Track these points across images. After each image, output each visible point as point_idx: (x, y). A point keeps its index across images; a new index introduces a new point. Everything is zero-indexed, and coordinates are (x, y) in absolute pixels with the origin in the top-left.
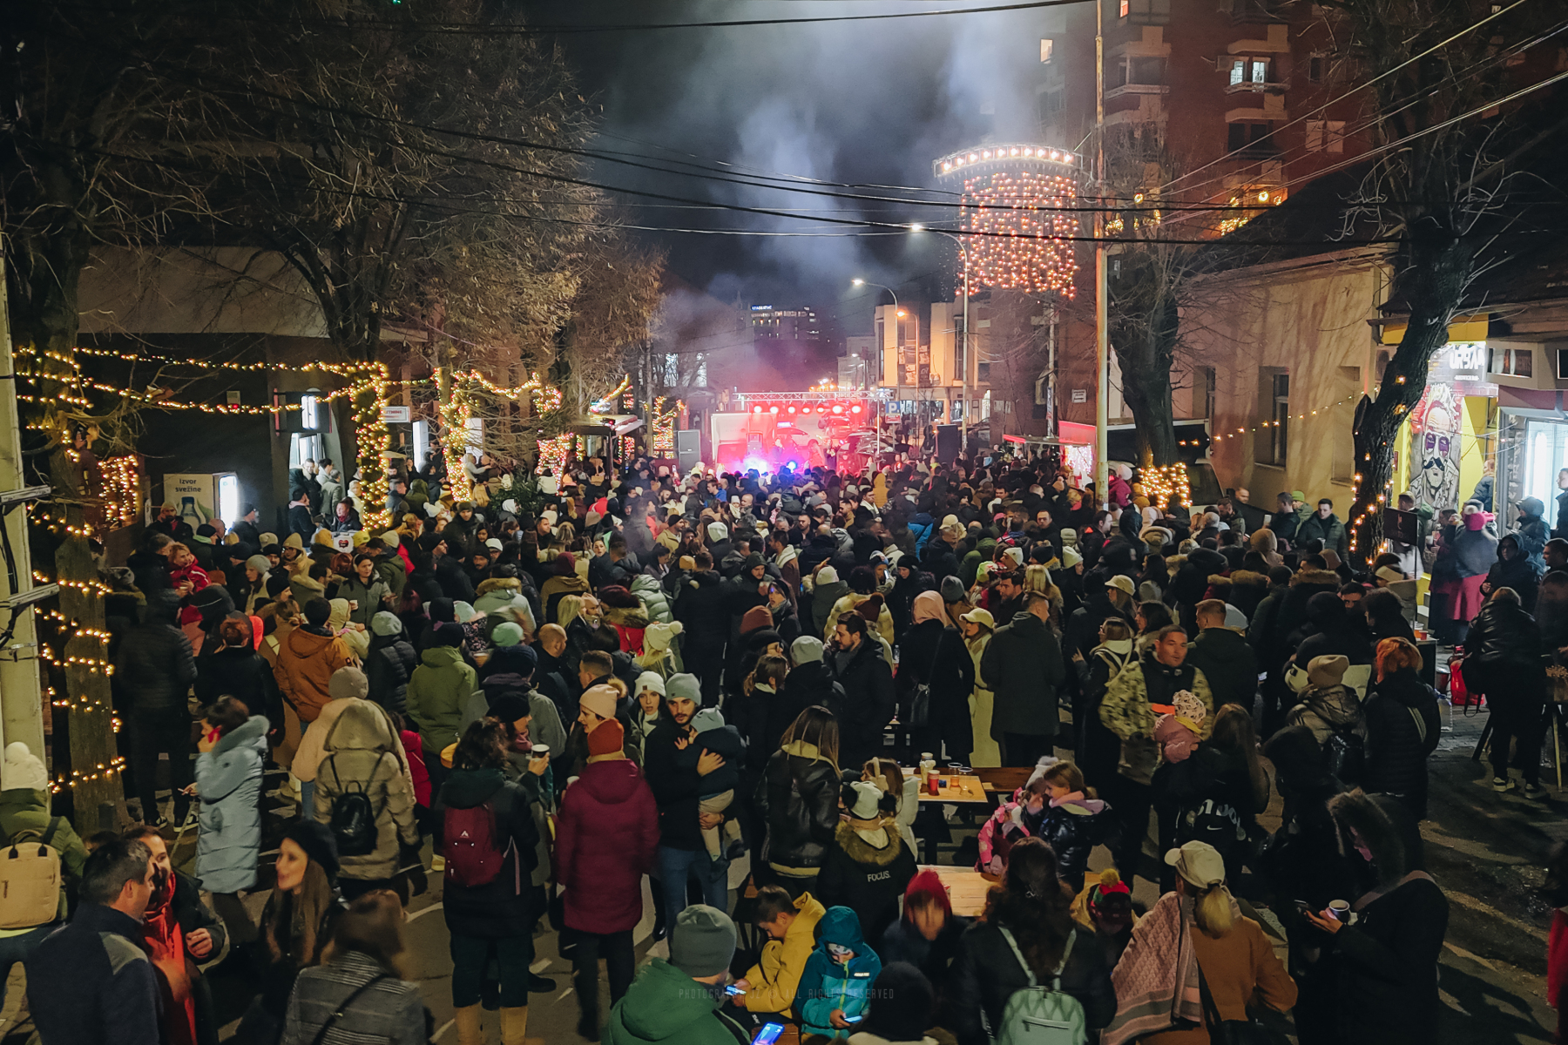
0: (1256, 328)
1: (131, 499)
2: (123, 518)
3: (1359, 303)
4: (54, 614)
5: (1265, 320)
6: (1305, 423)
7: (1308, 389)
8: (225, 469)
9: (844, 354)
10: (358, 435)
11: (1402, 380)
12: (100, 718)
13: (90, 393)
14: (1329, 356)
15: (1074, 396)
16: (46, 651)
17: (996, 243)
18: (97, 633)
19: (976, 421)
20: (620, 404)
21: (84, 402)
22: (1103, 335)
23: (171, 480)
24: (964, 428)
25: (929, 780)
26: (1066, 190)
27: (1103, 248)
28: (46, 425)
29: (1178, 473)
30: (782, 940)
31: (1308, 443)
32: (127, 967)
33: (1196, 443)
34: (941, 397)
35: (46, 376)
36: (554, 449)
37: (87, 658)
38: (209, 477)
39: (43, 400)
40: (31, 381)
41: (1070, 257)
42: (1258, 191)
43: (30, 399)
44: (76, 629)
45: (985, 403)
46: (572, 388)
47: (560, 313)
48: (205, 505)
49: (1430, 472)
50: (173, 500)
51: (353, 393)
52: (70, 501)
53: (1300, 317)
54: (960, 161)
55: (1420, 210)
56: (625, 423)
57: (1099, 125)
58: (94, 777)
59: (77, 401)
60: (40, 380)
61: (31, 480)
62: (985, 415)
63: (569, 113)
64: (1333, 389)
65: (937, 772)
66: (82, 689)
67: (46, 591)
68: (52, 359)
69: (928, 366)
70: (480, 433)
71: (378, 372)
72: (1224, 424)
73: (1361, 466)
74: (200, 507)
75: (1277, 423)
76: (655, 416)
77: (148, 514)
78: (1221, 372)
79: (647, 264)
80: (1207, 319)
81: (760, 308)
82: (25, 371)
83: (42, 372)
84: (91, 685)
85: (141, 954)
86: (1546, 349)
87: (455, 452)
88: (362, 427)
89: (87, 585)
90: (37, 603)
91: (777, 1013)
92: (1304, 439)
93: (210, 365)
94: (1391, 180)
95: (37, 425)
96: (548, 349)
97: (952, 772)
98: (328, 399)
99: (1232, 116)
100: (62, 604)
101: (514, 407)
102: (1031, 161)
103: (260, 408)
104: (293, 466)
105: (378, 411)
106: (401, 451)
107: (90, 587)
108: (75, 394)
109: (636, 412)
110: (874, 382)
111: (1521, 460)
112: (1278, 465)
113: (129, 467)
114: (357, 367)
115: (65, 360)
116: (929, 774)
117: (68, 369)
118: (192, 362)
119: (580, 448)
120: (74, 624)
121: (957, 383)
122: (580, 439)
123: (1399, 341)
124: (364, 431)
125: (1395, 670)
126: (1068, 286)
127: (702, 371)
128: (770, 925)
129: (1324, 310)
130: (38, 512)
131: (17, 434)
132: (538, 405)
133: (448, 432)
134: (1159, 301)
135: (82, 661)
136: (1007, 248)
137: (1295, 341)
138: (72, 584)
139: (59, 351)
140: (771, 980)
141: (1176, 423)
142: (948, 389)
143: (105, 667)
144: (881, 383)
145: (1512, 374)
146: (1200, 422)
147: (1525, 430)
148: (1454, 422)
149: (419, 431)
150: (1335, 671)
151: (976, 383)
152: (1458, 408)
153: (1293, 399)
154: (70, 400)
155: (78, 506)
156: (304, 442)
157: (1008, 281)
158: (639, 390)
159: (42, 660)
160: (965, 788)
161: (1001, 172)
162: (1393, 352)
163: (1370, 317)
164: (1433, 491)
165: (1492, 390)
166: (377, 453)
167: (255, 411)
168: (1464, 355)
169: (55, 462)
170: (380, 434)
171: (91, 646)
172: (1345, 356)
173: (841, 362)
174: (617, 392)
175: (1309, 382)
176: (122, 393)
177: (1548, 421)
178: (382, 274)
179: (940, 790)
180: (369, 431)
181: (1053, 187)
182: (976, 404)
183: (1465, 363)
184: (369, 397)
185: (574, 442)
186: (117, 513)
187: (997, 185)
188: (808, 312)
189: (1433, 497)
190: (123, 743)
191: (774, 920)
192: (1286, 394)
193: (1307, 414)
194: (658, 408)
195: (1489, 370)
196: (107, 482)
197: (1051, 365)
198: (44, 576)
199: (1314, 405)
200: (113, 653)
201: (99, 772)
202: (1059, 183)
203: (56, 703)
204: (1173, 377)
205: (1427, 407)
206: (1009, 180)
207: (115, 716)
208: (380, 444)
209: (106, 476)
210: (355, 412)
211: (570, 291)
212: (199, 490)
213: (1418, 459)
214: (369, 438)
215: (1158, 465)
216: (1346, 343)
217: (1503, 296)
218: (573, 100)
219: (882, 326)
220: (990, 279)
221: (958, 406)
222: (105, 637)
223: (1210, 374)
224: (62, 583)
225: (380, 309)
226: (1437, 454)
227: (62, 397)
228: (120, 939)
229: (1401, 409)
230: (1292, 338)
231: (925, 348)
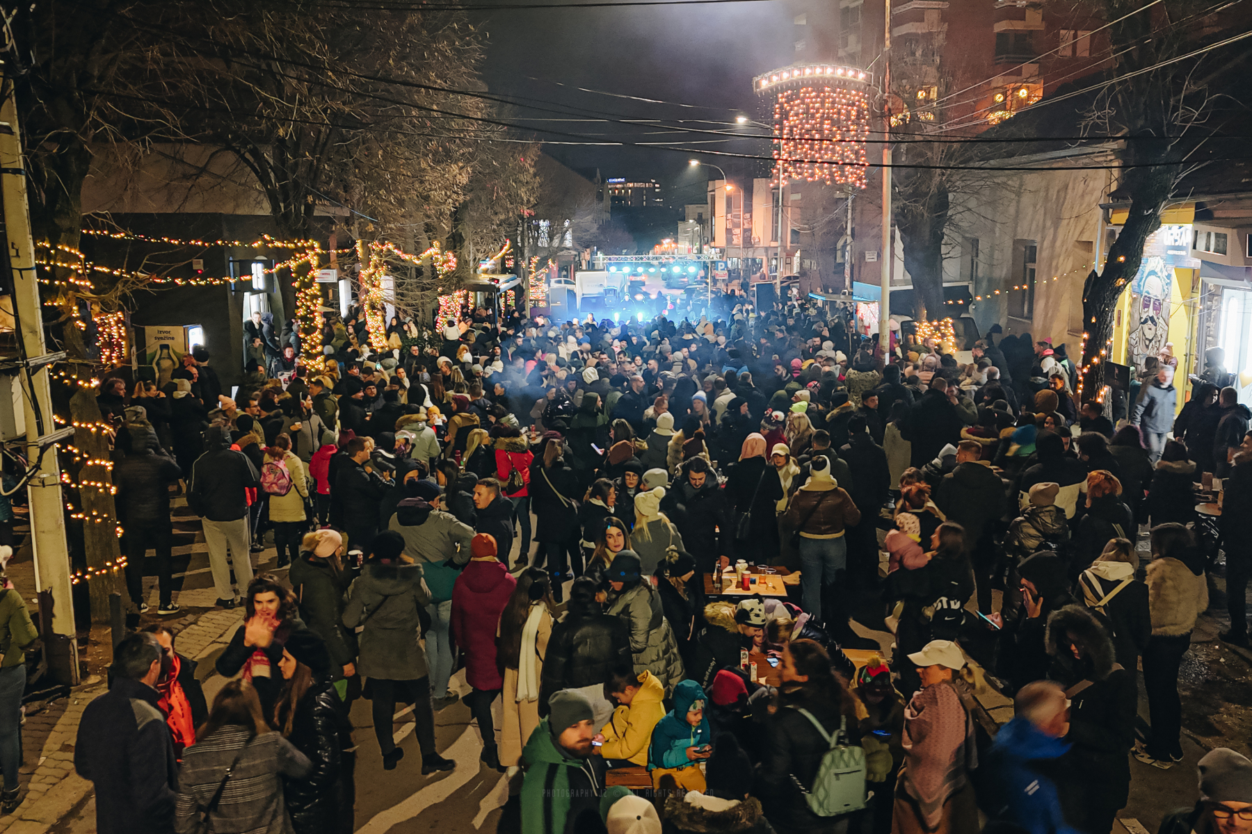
0: (1012, 210)
1: (120, 346)
2: (115, 361)
3: (1094, 190)
4: (70, 448)
5: (1018, 202)
6: (1048, 285)
7: (1051, 258)
8: (194, 322)
9: (684, 219)
10: (297, 298)
11: (1122, 259)
12: (107, 528)
13: (93, 276)
14: (1069, 233)
15: (867, 256)
16: (65, 476)
17: (802, 145)
18: (103, 463)
19: (788, 274)
20: (503, 263)
21: (88, 284)
22: (887, 218)
23: (151, 330)
24: (778, 281)
25: (743, 579)
26: (859, 101)
27: (889, 148)
28: (60, 302)
29: (946, 326)
30: (628, 705)
31: (1051, 301)
32: (149, 724)
33: (961, 302)
34: (761, 256)
35: (59, 264)
36: (452, 302)
37: (97, 482)
38: (180, 329)
39: (57, 283)
40: (47, 268)
41: (863, 156)
42: (1019, 89)
43: (47, 282)
44: (87, 459)
45: (796, 260)
46: (465, 252)
47: (454, 196)
48: (177, 350)
49: (1146, 327)
50: (152, 346)
51: (293, 265)
52: (80, 361)
53: (1046, 199)
54: (775, 78)
55: (1140, 123)
56: (507, 282)
57: (886, 49)
58: (104, 572)
59: (83, 283)
60: (54, 267)
61: (51, 347)
62: (796, 270)
63: (462, 39)
64: (1071, 259)
65: (748, 572)
66: (93, 505)
67: (64, 433)
68: (63, 251)
69: (751, 230)
70: (392, 293)
71: (312, 248)
72: (984, 284)
73: (1088, 326)
74: (174, 351)
75: (1025, 287)
76: (530, 273)
77: (134, 358)
78: (983, 245)
79: (524, 155)
80: (972, 203)
81: (616, 180)
82: (42, 260)
83: (55, 261)
84: (100, 501)
85: (157, 715)
86: (1238, 234)
87: (373, 307)
88: (300, 292)
89: (94, 425)
90: (58, 442)
91: (626, 760)
92: (1048, 298)
93: (180, 243)
94: (1120, 97)
95: (53, 302)
96: (446, 226)
97: (760, 572)
98: (274, 270)
99: (1000, 27)
100: (76, 440)
101: (419, 271)
102: (833, 78)
103: (221, 280)
104: (246, 318)
105: (313, 278)
106: (331, 306)
107: (97, 427)
108: (79, 277)
109: (515, 271)
110: (707, 243)
111: (1217, 319)
112: (1026, 318)
113: (119, 321)
114: (296, 244)
115: (73, 251)
116: (743, 574)
117: (77, 259)
118: (166, 240)
119: (471, 300)
120: (85, 456)
121: (773, 244)
122: (471, 294)
123: (1124, 222)
124: (302, 295)
125: (1100, 495)
126: (860, 179)
127: (568, 236)
128: (620, 695)
129: (1066, 193)
130: (56, 369)
131: (40, 312)
132: (438, 268)
133: (367, 292)
134: (933, 189)
135: (93, 484)
136: (812, 148)
137: (1041, 220)
138: (83, 425)
139: (69, 245)
140: (620, 735)
141: (945, 285)
142: (767, 249)
143: (110, 488)
144: (713, 244)
145: (1211, 252)
146: (965, 284)
147: (1221, 295)
148: (1165, 287)
149: (344, 288)
150: (1050, 495)
151: (789, 244)
152: (1169, 277)
153: (1040, 266)
154: (77, 283)
155: (86, 365)
156: (254, 297)
157: (812, 175)
158: (517, 252)
159: (64, 485)
160: (770, 585)
161: (807, 87)
162: (1119, 230)
163: (1102, 202)
164: (1147, 342)
165: (1196, 263)
166: (312, 312)
167: (218, 282)
168: (1175, 235)
169: (67, 330)
170: (315, 297)
171: (99, 473)
172: (1082, 232)
173: (681, 226)
174: (500, 255)
175: (1053, 251)
176: (115, 273)
177: (1239, 289)
178: (314, 172)
179: (751, 586)
180: (306, 294)
181: (849, 99)
182: (788, 261)
183: (1176, 241)
184: (306, 268)
185: (466, 297)
186: (109, 358)
187: (804, 97)
188: (654, 184)
189: (1147, 347)
190: (125, 546)
191: (623, 691)
192: (1034, 261)
193: (1050, 279)
194: (533, 265)
195: (1194, 247)
196: (102, 335)
197: (849, 231)
198: (61, 419)
199: (1056, 271)
200: (115, 477)
201: (107, 568)
202: (854, 96)
203: (74, 516)
204: (944, 249)
205: (1145, 275)
206: (814, 94)
207: (118, 525)
208: (315, 305)
209: (100, 329)
210: (295, 280)
211: (464, 179)
212: (173, 338)
213: (1137, 316)
214: (307, 300)
215: (930, 320)
216: (1083, 222)
217: (1207, 189)
218: (464, 29)
219: (713, 198)
220: (798, 174)
221: (774, 262)
222: (109, 465)
223: (975, 243)
224: (76, 424)
225: (314, 201)
226: (1151, 313)
227: (72, 280)
228: (144, 703)
229: (1121, 282)
230: (1040, 216)
231: (748, 215)
